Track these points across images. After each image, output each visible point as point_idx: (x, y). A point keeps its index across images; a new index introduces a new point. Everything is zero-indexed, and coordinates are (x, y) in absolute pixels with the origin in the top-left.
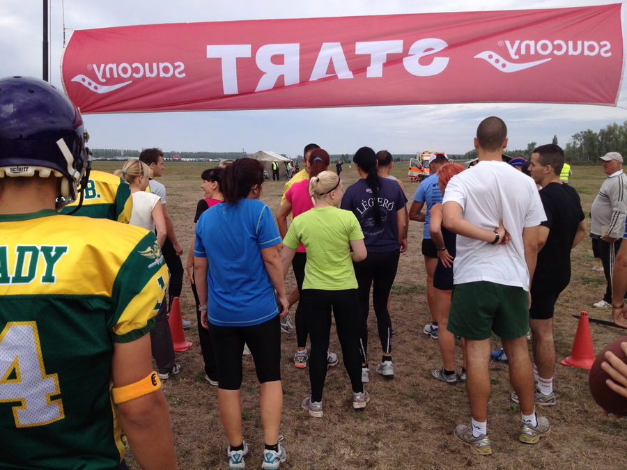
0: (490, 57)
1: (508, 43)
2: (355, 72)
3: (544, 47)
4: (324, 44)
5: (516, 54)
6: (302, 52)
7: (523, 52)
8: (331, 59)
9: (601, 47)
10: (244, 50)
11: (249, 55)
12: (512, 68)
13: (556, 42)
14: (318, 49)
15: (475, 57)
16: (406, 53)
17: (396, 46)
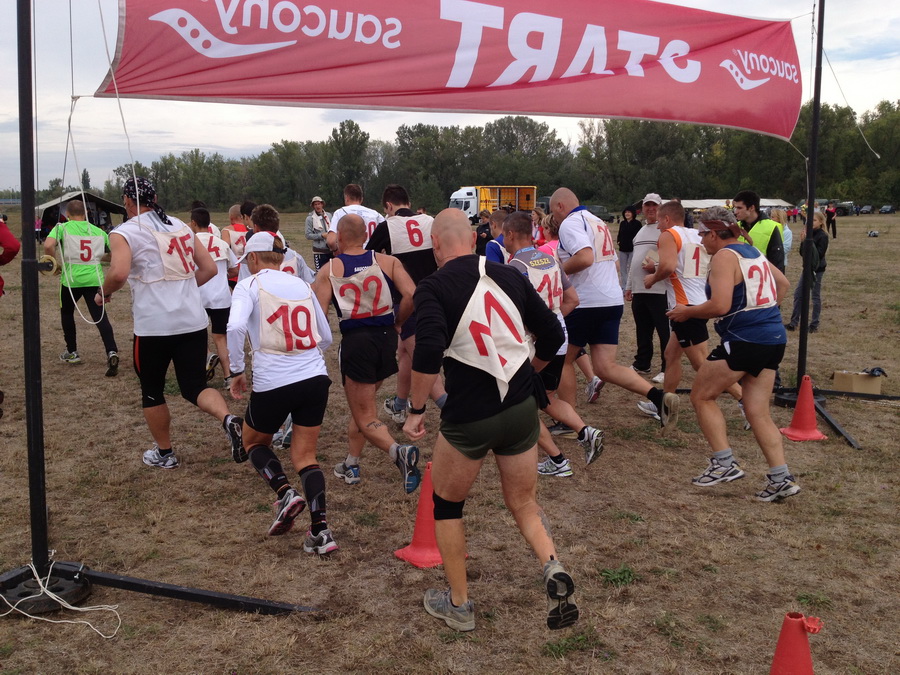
0: (732, 67)
1: (740, 52)
4: (588, 26)
5: (747, 68)
7: (752, 66)
8: (593, 51)
9: (793, 71)
10: (496, 16)
11: (500, 25)
13: (770, 59)
15: (721, 65)
17: (653, 45)
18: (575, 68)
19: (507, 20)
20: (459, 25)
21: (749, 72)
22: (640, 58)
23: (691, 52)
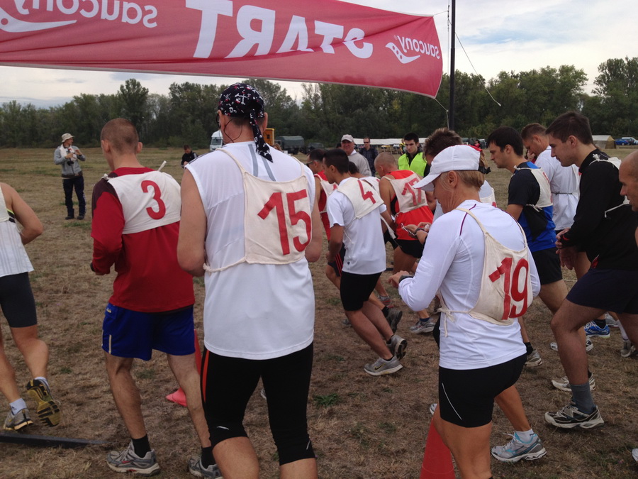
0: (394, 48)
1: (399, 37)
4: (294, 17)
5: (404, 48)
6: (277, 22)
7: (408, 47)
8: (298, 35)
9: (436, 50)
10: (226, 7)
11: (230, 14)
15: (387, 46)
16: (345, 38)
17: (339, 31)
18: (286, 47)
19: (236, 11)
20: (200, 12)
21: (405, 51)
22: (331, 41)
23: (365, 37)
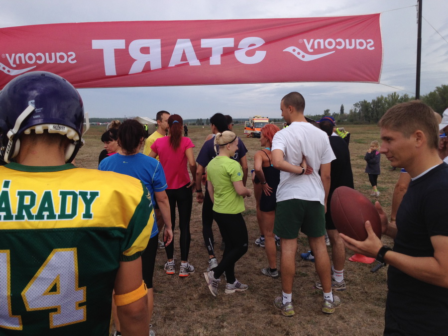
0: (294, 50)
1: (305, 41)
2: (201, 60)
3: (330, 44)
4: (179, 40)
5: (311, 49)
6: (163, 45)
7: (316, 47)
8: (184, 51)
9: (367, 43)
10: (120, 44)
11: (123, 47)
12: (309, 58)
13: (338, 40)
14: (174, 44)
15: (284, 51)
16: (236, 48)
17: (229, 42)
18: (175, 60)
19: (127, 45)
20: (102, 51)
22: (221, 50)
